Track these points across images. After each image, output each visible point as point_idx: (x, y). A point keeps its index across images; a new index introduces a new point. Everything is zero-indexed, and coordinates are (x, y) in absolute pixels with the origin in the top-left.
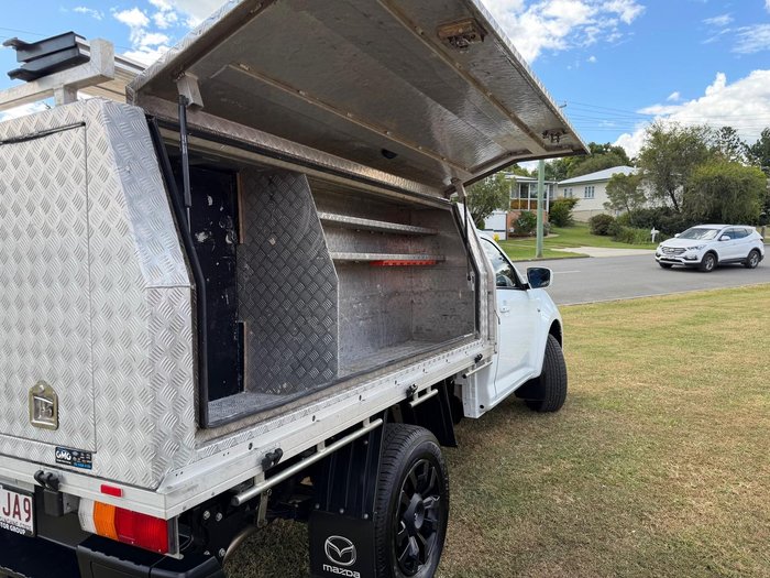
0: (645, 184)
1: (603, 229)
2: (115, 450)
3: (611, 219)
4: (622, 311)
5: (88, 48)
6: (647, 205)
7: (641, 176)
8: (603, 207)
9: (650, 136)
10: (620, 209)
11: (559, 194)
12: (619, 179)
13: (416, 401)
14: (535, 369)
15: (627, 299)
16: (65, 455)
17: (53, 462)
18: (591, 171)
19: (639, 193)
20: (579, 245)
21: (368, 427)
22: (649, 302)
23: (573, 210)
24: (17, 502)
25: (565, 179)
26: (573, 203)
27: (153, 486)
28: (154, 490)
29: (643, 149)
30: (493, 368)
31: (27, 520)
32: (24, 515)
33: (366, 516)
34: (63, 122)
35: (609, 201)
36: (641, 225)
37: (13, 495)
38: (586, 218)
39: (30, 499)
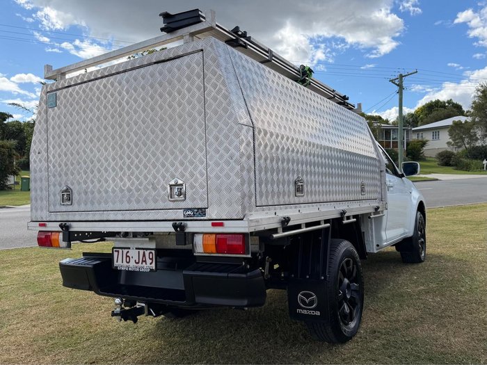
0: (477, 128)
1: (447, 161)
2: (220, 204)
3: (453, 154)
4: (465, 211)
5: (204, 18)
6: (479, 144)
7: (474, 123)
8: (446, 146)
9: (479, 93)
10: (460, 147)
11: (414, 137)
12: (458, 125)
13: (345, 221)
14: (409, 231)
15: (468, 204)
16: (189, 213)
17: (182, 218)
18: (437, 121)
19: (472, 134)
20: (430, 173)
21: (323, 226)
22: (483, 206)
23: (424, 148)
24: (144, 255)
25: (417, 126)
26: (424, 143)
27: (242, 217)
28: (242, 219)
29: (474, 103)
30: (384, 218)
31: (151, 264)
32: (149, 261)
33: (323, 278)
34: (190, 51)
35: (451, 140)
36: (475, 157)
37: (141, 252)
38: (434, 154)
39: (153, 252)
